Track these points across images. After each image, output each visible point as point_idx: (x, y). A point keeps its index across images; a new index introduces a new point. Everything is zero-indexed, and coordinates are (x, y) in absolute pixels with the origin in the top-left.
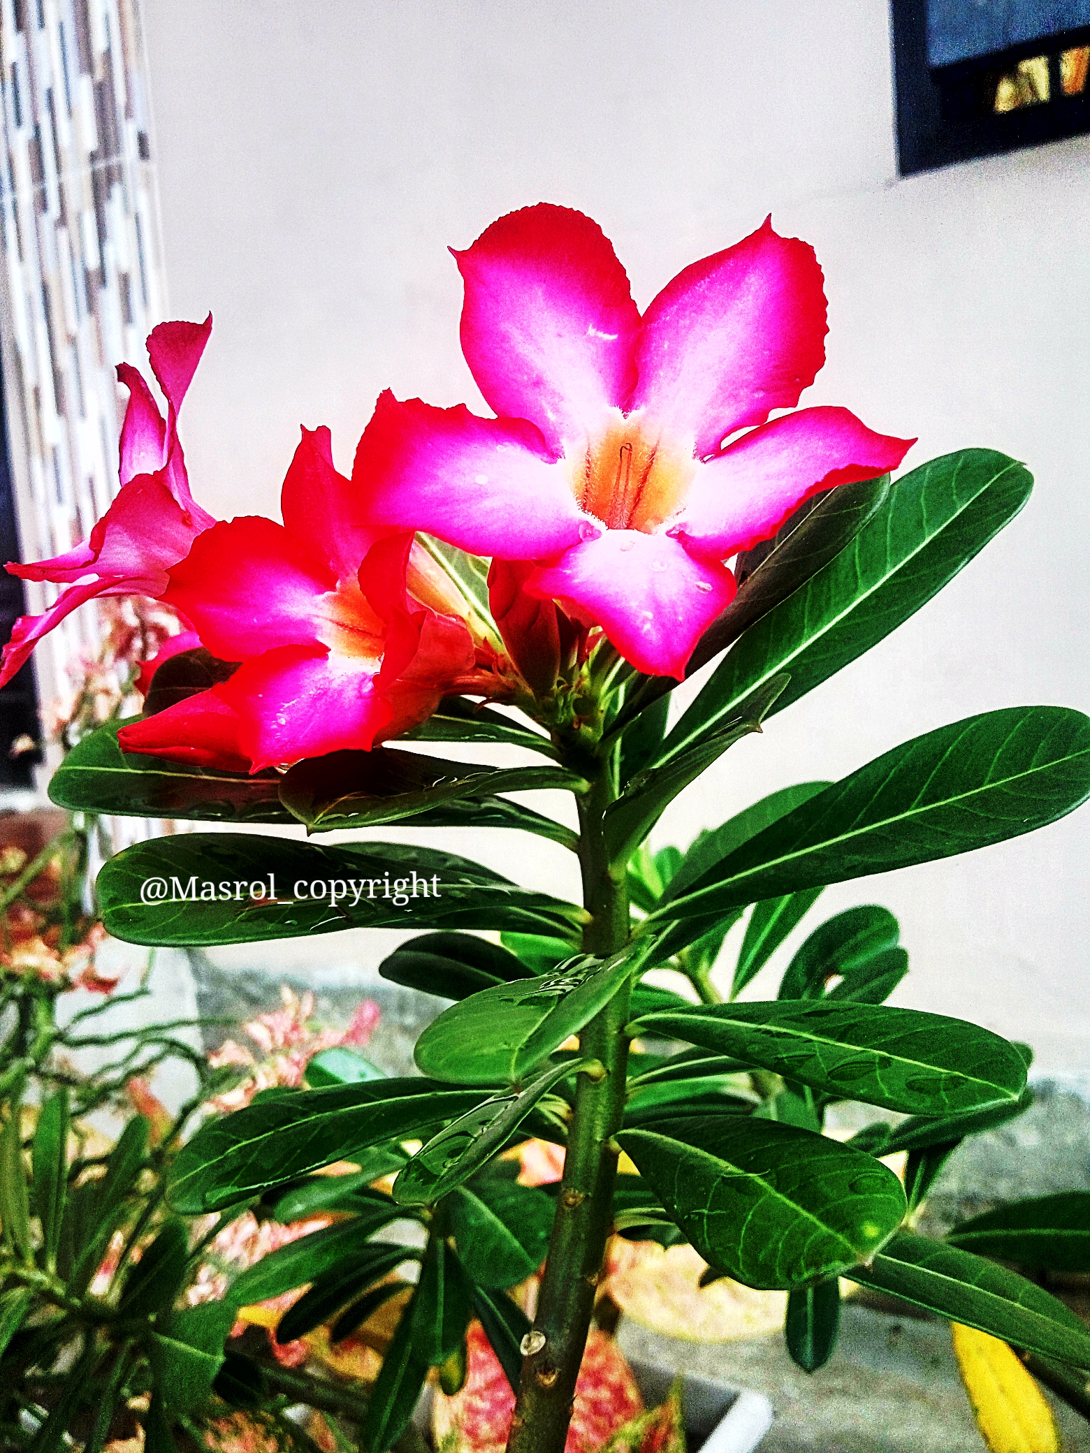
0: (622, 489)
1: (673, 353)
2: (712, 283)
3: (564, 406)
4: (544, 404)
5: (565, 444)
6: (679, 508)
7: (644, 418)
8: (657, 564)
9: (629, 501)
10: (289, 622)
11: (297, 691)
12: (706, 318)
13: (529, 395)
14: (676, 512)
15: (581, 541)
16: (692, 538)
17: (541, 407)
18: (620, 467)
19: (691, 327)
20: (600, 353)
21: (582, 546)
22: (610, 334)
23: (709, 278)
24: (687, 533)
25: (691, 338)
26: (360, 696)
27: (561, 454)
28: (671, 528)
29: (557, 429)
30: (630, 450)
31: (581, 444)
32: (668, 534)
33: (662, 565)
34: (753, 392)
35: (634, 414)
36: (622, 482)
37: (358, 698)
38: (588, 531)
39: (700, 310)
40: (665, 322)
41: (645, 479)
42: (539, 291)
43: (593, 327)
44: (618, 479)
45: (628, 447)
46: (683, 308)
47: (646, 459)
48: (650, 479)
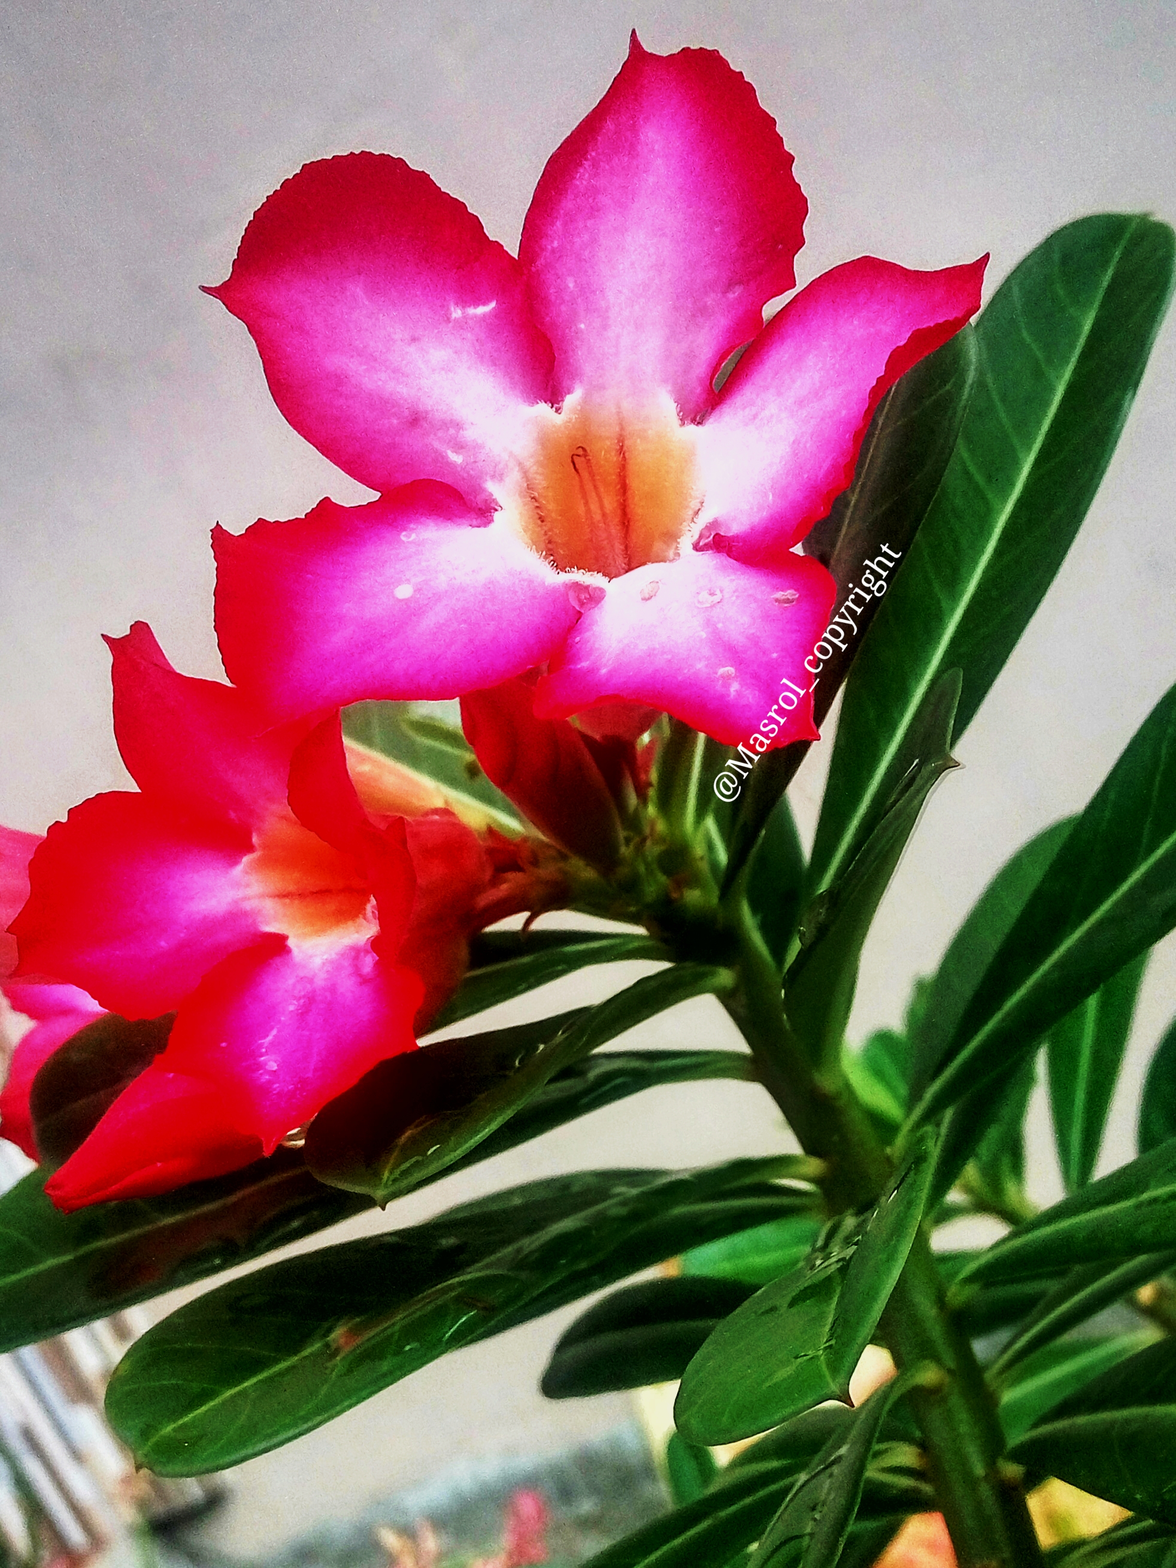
0: (597, 517)
1: (586, 290)
2: (595, 165)
3: (470, 434)
4: (436, 445)
5: (494, 489)
6: (694, 504)
7: (586, 399)
8: (704, 595)
9: (615, 530)
10: (212, 924)
11: (271, 1014)
12: (612, 218)
13: (413, 442)
14: (691, 512)
15: (580, 615)
16: (735, 538)
17: (436, 451)
18: (582, 487)
19: (594, 240)
20: (483, 336)
21: (586, 620)
22: (484, 304)
23: (586, 159)
24: (722, 534)
25: (602, 254)
26: (364, 981)
27: (493, 505)
28: (696, 537)
29: (472, 472)
30: (585, 455)
31: (514, 477)
32: (697, 547)
33: (712, 594)
34: (724, 293)
35: (571, 401)
36: (594, 507)
37: (361, 984)
38: (583, 597)
39: (594, 211)
40: (553, 251)
41: (624, 488)
42: (357, 290)
43: (457, 304)
44: (586, 503)
45: (580, 452)
46: (570, 219)
47: (614, 458)
48: (634, 483)
